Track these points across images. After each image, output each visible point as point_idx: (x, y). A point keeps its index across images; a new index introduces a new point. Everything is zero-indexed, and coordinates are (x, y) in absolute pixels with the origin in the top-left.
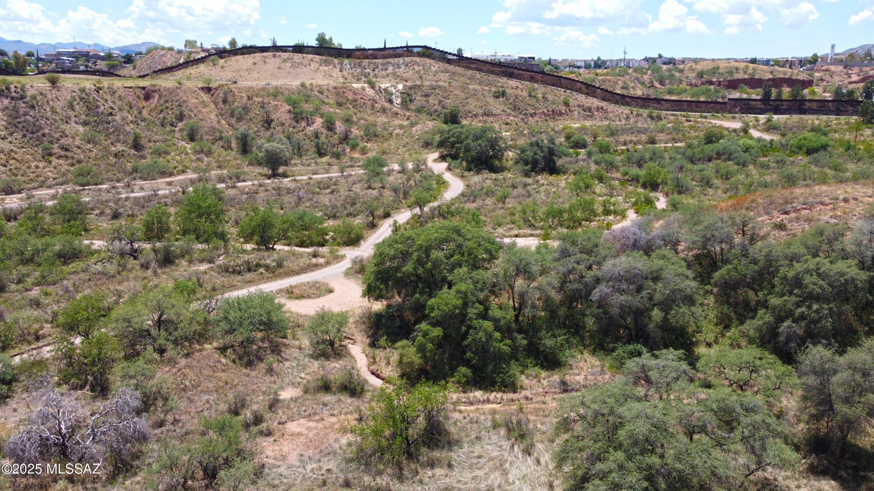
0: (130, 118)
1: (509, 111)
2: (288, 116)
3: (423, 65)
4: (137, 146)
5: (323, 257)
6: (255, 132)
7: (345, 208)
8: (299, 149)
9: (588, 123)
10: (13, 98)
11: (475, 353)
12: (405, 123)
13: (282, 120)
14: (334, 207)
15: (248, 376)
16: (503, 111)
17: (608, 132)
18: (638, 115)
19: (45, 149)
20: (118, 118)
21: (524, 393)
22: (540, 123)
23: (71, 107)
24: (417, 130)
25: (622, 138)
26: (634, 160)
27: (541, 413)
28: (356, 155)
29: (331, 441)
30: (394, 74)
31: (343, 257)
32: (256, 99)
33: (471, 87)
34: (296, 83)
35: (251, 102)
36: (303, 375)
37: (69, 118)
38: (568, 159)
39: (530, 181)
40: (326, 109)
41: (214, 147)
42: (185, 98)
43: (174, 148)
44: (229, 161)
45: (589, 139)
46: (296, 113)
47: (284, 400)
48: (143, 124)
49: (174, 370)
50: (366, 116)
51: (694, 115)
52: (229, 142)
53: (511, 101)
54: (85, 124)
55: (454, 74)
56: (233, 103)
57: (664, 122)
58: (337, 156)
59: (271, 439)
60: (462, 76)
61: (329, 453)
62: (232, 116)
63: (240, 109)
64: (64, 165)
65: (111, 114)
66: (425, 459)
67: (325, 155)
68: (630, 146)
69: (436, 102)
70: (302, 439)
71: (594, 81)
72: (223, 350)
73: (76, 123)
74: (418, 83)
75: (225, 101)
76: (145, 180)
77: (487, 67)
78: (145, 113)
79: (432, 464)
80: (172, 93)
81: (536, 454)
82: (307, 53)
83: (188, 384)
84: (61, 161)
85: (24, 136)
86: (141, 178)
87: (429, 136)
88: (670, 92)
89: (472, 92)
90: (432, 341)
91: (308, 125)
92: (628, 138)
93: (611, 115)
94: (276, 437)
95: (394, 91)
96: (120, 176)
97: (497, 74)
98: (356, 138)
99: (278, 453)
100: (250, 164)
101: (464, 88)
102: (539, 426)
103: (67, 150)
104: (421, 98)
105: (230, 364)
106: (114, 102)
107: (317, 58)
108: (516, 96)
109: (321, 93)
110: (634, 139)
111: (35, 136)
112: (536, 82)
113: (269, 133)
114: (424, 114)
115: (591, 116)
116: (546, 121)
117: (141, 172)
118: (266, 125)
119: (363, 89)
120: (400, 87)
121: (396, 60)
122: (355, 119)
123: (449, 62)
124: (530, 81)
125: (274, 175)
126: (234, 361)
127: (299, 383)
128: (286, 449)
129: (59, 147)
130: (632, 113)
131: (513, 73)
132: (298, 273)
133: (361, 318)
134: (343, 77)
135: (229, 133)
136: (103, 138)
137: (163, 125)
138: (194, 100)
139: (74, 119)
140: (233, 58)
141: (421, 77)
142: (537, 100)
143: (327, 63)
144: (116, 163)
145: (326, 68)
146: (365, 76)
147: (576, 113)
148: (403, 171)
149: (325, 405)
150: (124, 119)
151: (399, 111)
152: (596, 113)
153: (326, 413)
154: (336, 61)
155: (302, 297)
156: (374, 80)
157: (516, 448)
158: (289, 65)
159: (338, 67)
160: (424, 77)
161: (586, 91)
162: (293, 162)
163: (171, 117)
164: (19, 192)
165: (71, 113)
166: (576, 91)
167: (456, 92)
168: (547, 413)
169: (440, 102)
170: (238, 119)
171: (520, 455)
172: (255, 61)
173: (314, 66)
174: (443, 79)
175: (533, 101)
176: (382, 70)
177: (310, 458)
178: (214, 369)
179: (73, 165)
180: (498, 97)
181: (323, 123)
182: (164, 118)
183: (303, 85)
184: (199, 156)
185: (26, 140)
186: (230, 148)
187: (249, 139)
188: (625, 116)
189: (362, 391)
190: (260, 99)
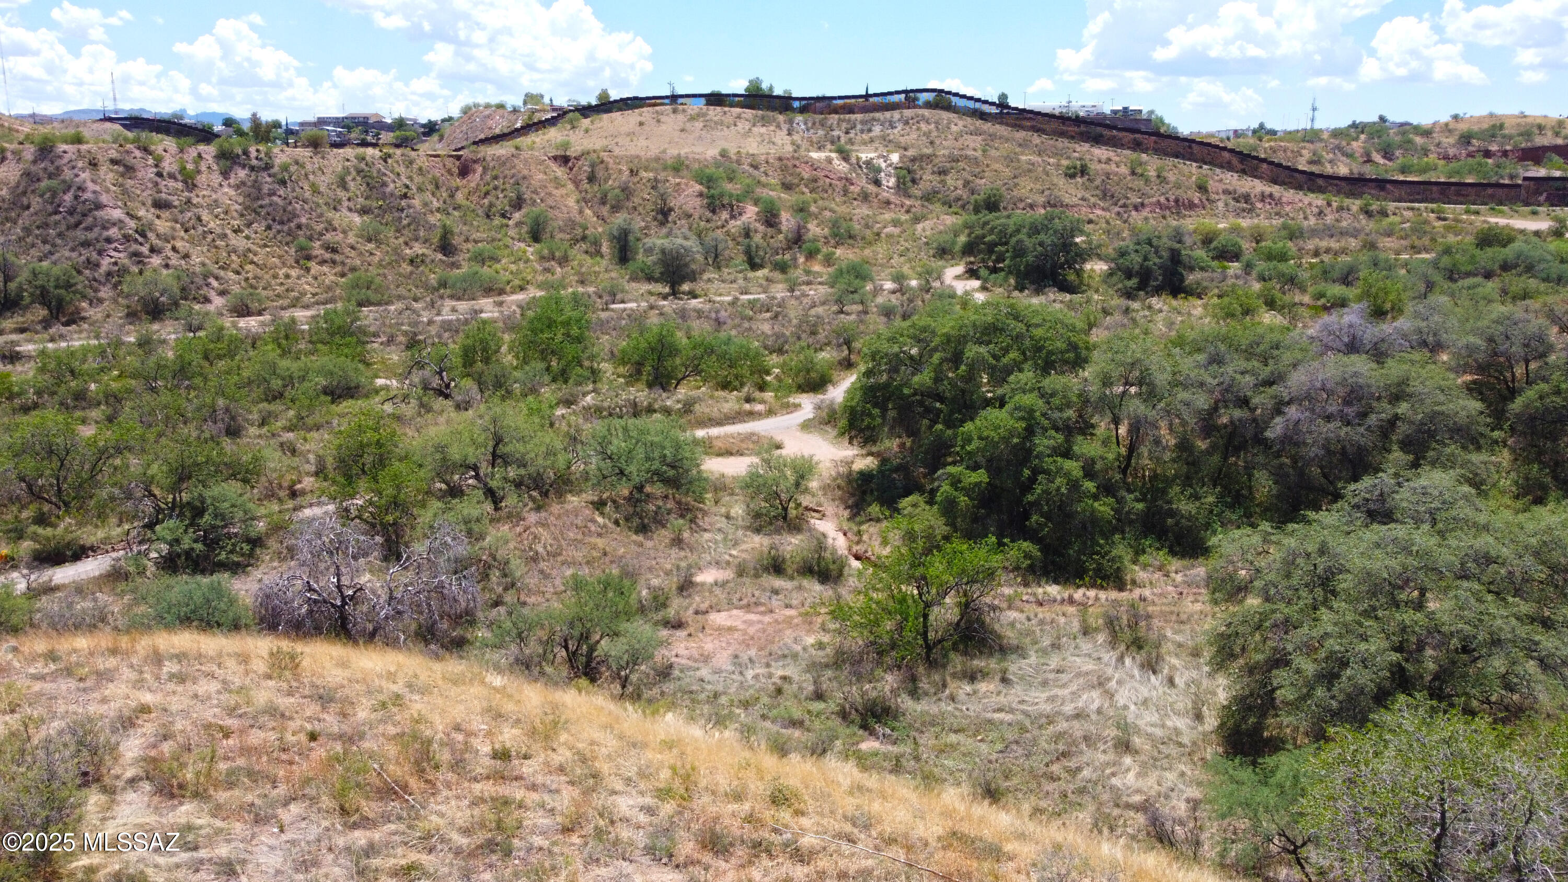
0: (436, 204)
1: (1093, 200)
2: (698, 202)
3: (937, 123)
4: (446, 247)
5: (762, 402)
6: (642, 229)
7: (799, 338)
8: (716, 256)
9: (1245, 223)
10: (252, 168)
11: (1048, 516)
12: (905, 217)
13: (688, 208)
14: (778, 336)
15: (641, 545)
16: (1083, 199)
17: (1284, 233)
18: (1340, 209)
19: (301, 249)
20: (416, 202)
21: (1137, 592)
22: (1152, 222)
23: (343, 185)
24: (924, 228)
25: (1310, 245)
26: (1336, 274)
27: (1174, 618)
28: (817, 268)
29: (789, 641)
30: (883, 138)
31: (797, 406)
32: (643, 174)
33: (1024, 158)
34: (712, 152)
35: (636, 179)
36: (734, 552)
37: (340, 202)
38: (1206, 275)
39: (1136, 305)
40: (764, 193)
41: (572, 253)
42: (526, 172)
43: (506, 252)
44: (597, 274)
45: (1247, 246)
46: (712, 197)
47: (703, 584)
48: (456, 213)
49: (518, 529)
50: (833, 205)
51: (1452, 210)
52: (596, 243)
53: (1098, 182)
54: (364, 211)
55: (993, 137)
56: (606, 181)
57: (1392, 219)
58: (782, 268)
59: (681, 634)
60: (1007, 140)
61: (785, 656)
62: (603, 202)
63: (617, 191)
64: (329, 275)
65: (405, 196)
66: (959, 668)
67: (761, 266)
68: (1326, 258)
69: (960, 183)
70: (736, 635)
71: (1255, 149)
72: (599, 505)
73: (350, 210)
74: (928, 151)
75: (591, 179)
76: (459, 299)
77: (1054, 125)
78: (460, 196)
79: (972, 677)
80: (504, 163)
81: (1166, 671)
82: (731, 106)
83: (540, 549)
84: (325, 269)
85: (269, 228)
86: (452, 297)
87: (947, 237)
88: (1403, 171)
89: (1026, 166)
90: (967, 491)
91: (733, 217)
92: (1324, 244)
93: (1288, 209)
94: (691, 630)
95: (883, 165)
96: (419, 292)
97: (1073, 138)
98: (815, 240)
99: (695, 654)
100: (634, 279)
101: (1010, 160)
102: (1169, 634)
103: (334, 251)
104: (931, 177)
105: (610, 525)
106: (410, 178)
107: (749, 113)
108: (1108, 175)
109: (756, 167)
110: (1334, 245)
111: (286, 228)
112: (1145, 151)
113: (664, 231)
114: (938, 205)
115: (1250, 211)
116: (1164, 217)
117: (453, 287)
118: (660, 217)
119: (829, 161)
120: (895, 158)
121: (888, 114)
122: (813, 208)
123: (983, 116)
124: (1134, 150)
125: (674, 293)
126: (617, 523)
127: (728, 563)
128: (709, 646)
129: (322, 246)
130: (1329, 204)
131: (1101, 136)
132: (719, 423)
133: (835, 479)
134: (793, 143)
135: (597, 229)
136: (391, 234)
137: (488, 216)
138: (541, 176)
139: (346, 204)
140: (605, 116)
141: (932, 143)
142: (1147, 181)
143: (765, 121)
144: (411, 273)
145: (763, 130)
146: (832, 143)
147: (1221, 204)
148: (901, 290)
149: (776, 592)
150: (425, 204)
151: (893, 198)
152: (1259, 205)
153: (775, 602)
154: (781, 118)
155: (729, 453)
156: (848, 147)
157: (1128, 661)
158: (699, 125)
159: (785, 127)
160: (937, 142)
161: (1240, 166)
162: (706, 276)
163: (501, 203)
164: (260, 314)
165: (341, 194)
166: (1221, 167)
167: (996, 166)
168: (1184, 617)
169: (967, 183)
170: (613, 207)
171: (1136, 672)
172: (642, 119)
173: (743, 126)
174: (972, 145)
175: (1139, 183)
176: (862, 131)
177: (750, 660)
178: (585, 531)
179: (343, 275)
180: (1072, 176)
181: (758, 214)
182: (491, 205)
183: (724, 154)
184: (547, 265)
185: (271, 234)
186: (598, 253)
187: (631, 238)
188: (1315, 210)
189: (840, 574)
190: (651, 175)
